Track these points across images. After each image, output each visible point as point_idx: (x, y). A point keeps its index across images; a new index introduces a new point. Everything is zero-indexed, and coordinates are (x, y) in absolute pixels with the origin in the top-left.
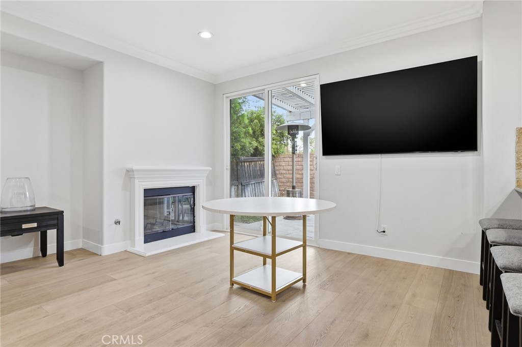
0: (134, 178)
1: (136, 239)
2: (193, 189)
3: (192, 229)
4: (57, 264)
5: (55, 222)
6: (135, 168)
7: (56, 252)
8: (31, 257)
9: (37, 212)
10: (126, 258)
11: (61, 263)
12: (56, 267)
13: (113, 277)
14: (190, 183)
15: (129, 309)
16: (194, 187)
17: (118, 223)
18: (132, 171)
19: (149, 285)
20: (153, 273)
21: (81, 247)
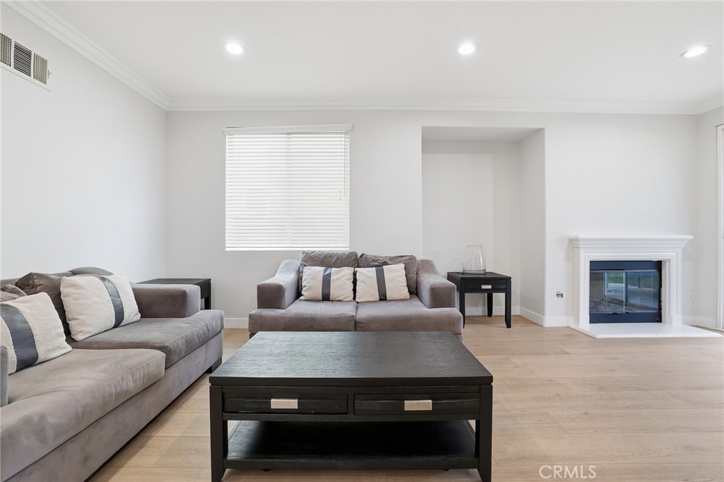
0: (579, 247)
1: (580, 316)
2: (658, 265)
3: (657, 317)
4: (505, 325)
5: (505, 286)
6: (580, 236)
7: (504, 314)
8: (481, 314)
9: (487, 276)
10: (570, 334)
11: (509, 326)
12: (504, 327)
13: (567, 350)
14: (654, 256)
15: (601, 389)
16: (661, 262)
17: (561, 295)
18: (577, 240)
19: (614, 370)
20: (616, 359)
21: (518, 314)
